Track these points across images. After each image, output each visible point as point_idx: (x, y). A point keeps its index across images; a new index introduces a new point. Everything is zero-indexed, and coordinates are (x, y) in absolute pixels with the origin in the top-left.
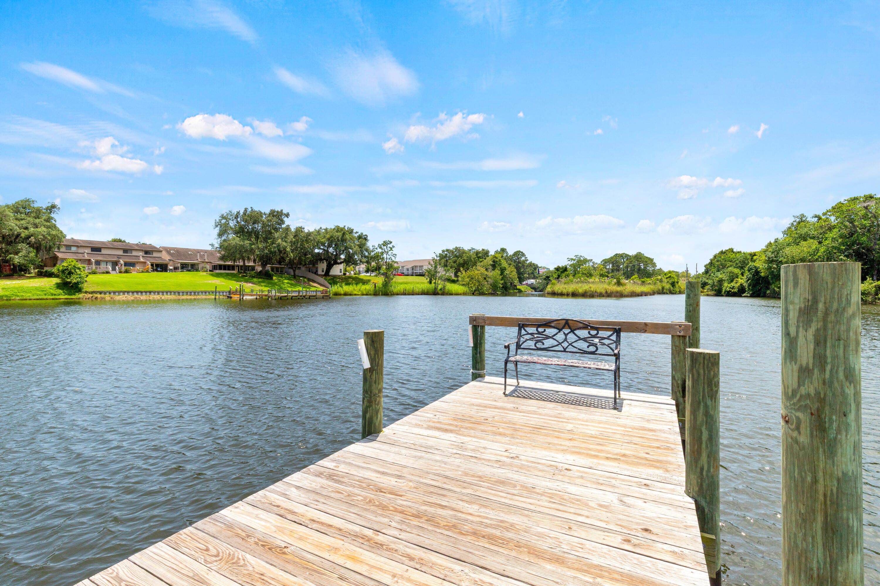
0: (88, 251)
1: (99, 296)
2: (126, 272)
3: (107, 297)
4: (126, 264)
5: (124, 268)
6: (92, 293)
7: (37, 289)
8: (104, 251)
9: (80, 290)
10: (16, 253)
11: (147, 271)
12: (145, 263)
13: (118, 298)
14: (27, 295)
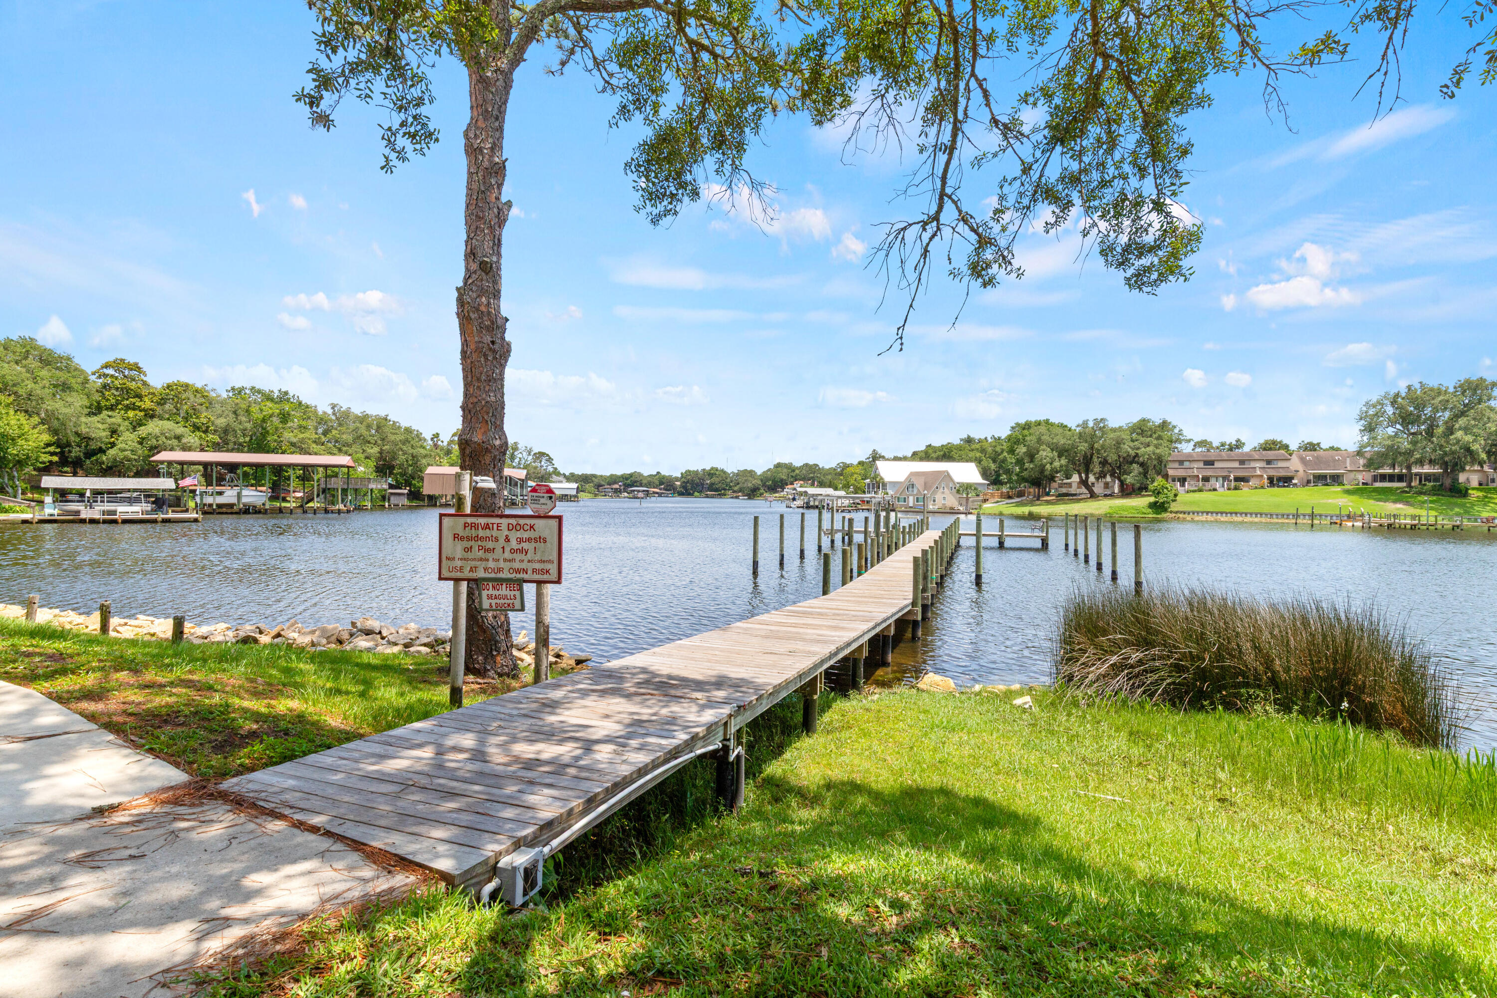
0: (1201, 465)
1: (1181, 516)
2: (1236, 488)
3: (1189, 518)
4: (1237, 479)
5: (1233, 484)
6: (1176, 512)
7: (1133, 508)
8: (1217, 465)
9: (1165, 510)
10: (1128, 474)
11: (1262, 487)
12: (1262, 476)
13: (1197, 518)
14: (1125, 514)
